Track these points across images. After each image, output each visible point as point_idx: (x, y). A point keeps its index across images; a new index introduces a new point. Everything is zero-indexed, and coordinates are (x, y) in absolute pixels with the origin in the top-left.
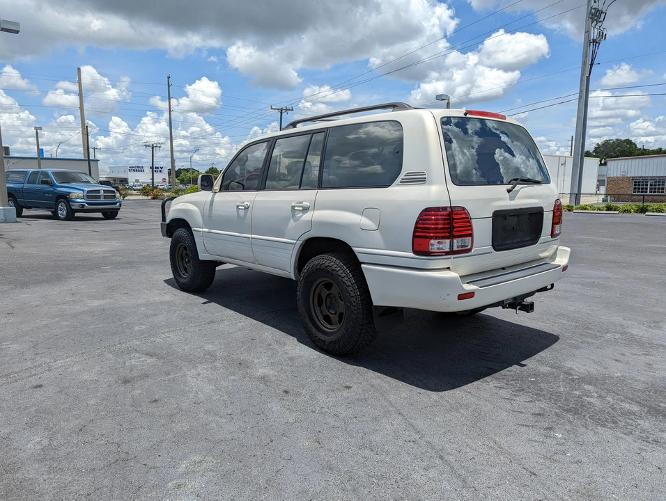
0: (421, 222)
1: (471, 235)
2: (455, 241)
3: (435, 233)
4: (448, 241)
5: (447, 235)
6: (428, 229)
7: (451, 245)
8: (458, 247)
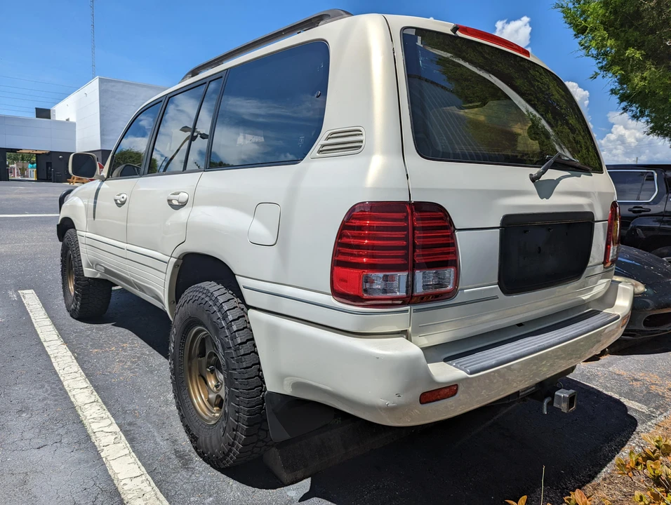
0: (348, 233)
1: (455, 263)
2: (419, 274)
3: (373, 256)
4: (403, 276)
5: (399, 261)
6: (359, 247)
7: (411, 285)
8: (425, 286)
